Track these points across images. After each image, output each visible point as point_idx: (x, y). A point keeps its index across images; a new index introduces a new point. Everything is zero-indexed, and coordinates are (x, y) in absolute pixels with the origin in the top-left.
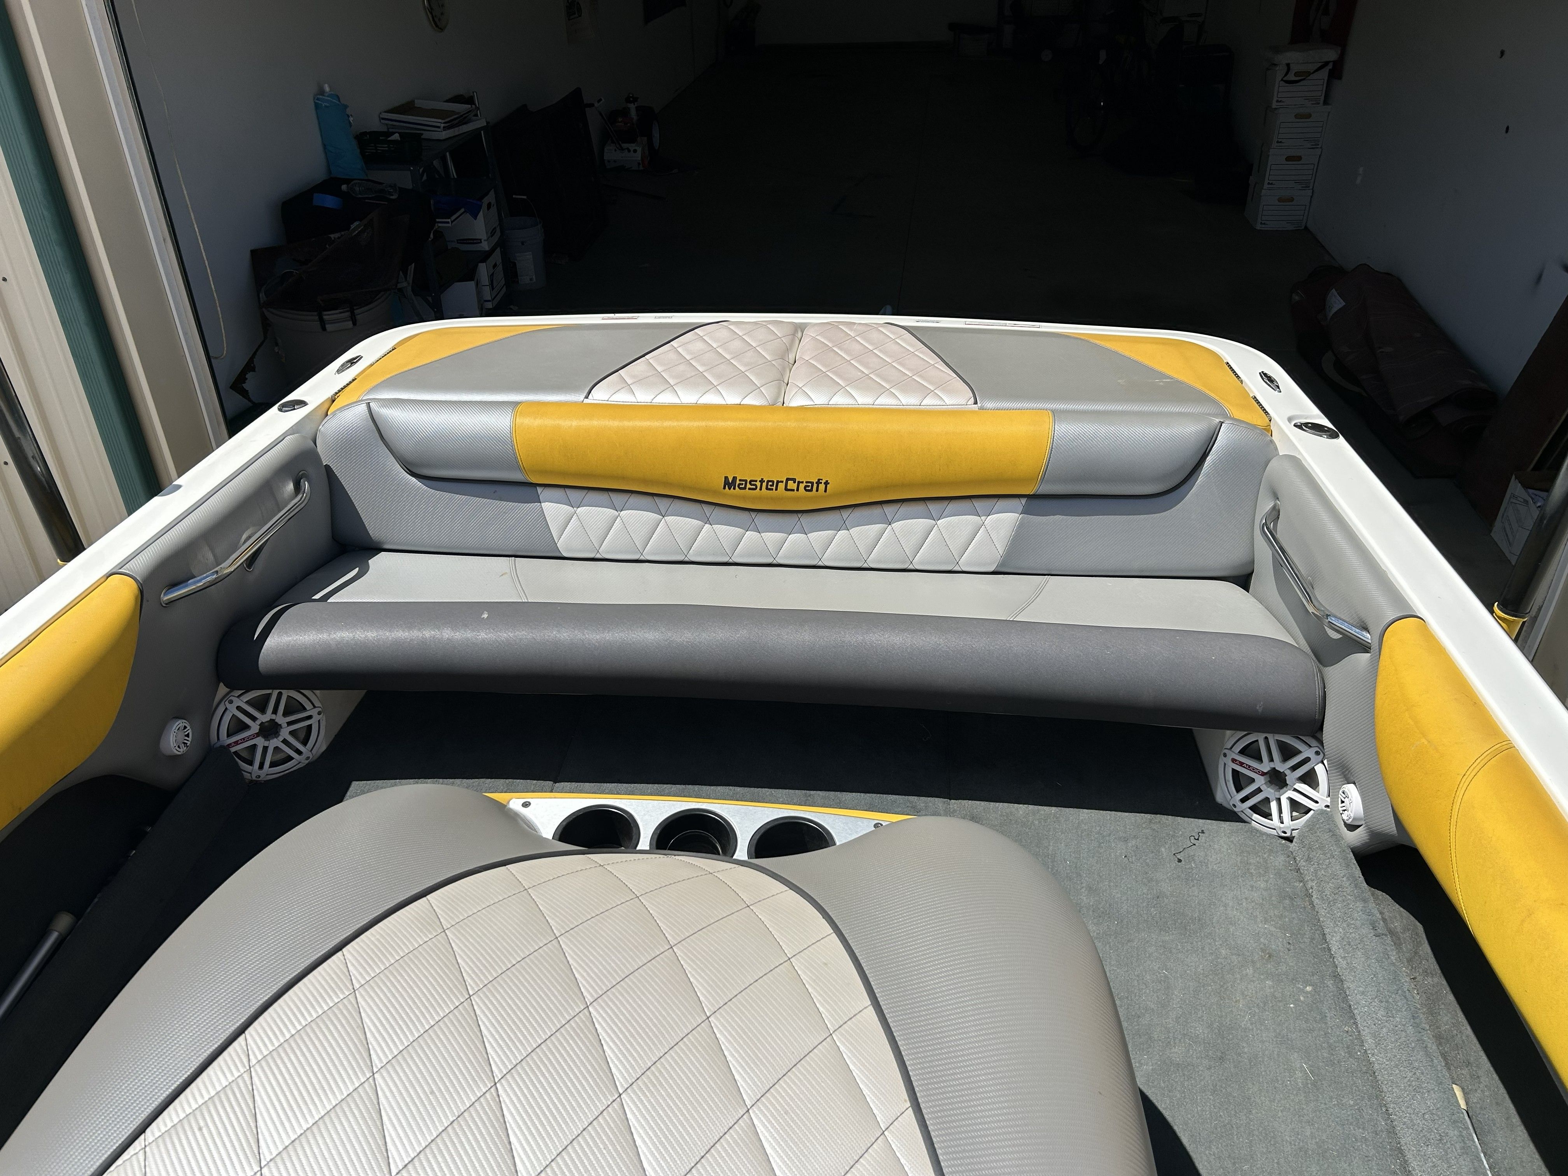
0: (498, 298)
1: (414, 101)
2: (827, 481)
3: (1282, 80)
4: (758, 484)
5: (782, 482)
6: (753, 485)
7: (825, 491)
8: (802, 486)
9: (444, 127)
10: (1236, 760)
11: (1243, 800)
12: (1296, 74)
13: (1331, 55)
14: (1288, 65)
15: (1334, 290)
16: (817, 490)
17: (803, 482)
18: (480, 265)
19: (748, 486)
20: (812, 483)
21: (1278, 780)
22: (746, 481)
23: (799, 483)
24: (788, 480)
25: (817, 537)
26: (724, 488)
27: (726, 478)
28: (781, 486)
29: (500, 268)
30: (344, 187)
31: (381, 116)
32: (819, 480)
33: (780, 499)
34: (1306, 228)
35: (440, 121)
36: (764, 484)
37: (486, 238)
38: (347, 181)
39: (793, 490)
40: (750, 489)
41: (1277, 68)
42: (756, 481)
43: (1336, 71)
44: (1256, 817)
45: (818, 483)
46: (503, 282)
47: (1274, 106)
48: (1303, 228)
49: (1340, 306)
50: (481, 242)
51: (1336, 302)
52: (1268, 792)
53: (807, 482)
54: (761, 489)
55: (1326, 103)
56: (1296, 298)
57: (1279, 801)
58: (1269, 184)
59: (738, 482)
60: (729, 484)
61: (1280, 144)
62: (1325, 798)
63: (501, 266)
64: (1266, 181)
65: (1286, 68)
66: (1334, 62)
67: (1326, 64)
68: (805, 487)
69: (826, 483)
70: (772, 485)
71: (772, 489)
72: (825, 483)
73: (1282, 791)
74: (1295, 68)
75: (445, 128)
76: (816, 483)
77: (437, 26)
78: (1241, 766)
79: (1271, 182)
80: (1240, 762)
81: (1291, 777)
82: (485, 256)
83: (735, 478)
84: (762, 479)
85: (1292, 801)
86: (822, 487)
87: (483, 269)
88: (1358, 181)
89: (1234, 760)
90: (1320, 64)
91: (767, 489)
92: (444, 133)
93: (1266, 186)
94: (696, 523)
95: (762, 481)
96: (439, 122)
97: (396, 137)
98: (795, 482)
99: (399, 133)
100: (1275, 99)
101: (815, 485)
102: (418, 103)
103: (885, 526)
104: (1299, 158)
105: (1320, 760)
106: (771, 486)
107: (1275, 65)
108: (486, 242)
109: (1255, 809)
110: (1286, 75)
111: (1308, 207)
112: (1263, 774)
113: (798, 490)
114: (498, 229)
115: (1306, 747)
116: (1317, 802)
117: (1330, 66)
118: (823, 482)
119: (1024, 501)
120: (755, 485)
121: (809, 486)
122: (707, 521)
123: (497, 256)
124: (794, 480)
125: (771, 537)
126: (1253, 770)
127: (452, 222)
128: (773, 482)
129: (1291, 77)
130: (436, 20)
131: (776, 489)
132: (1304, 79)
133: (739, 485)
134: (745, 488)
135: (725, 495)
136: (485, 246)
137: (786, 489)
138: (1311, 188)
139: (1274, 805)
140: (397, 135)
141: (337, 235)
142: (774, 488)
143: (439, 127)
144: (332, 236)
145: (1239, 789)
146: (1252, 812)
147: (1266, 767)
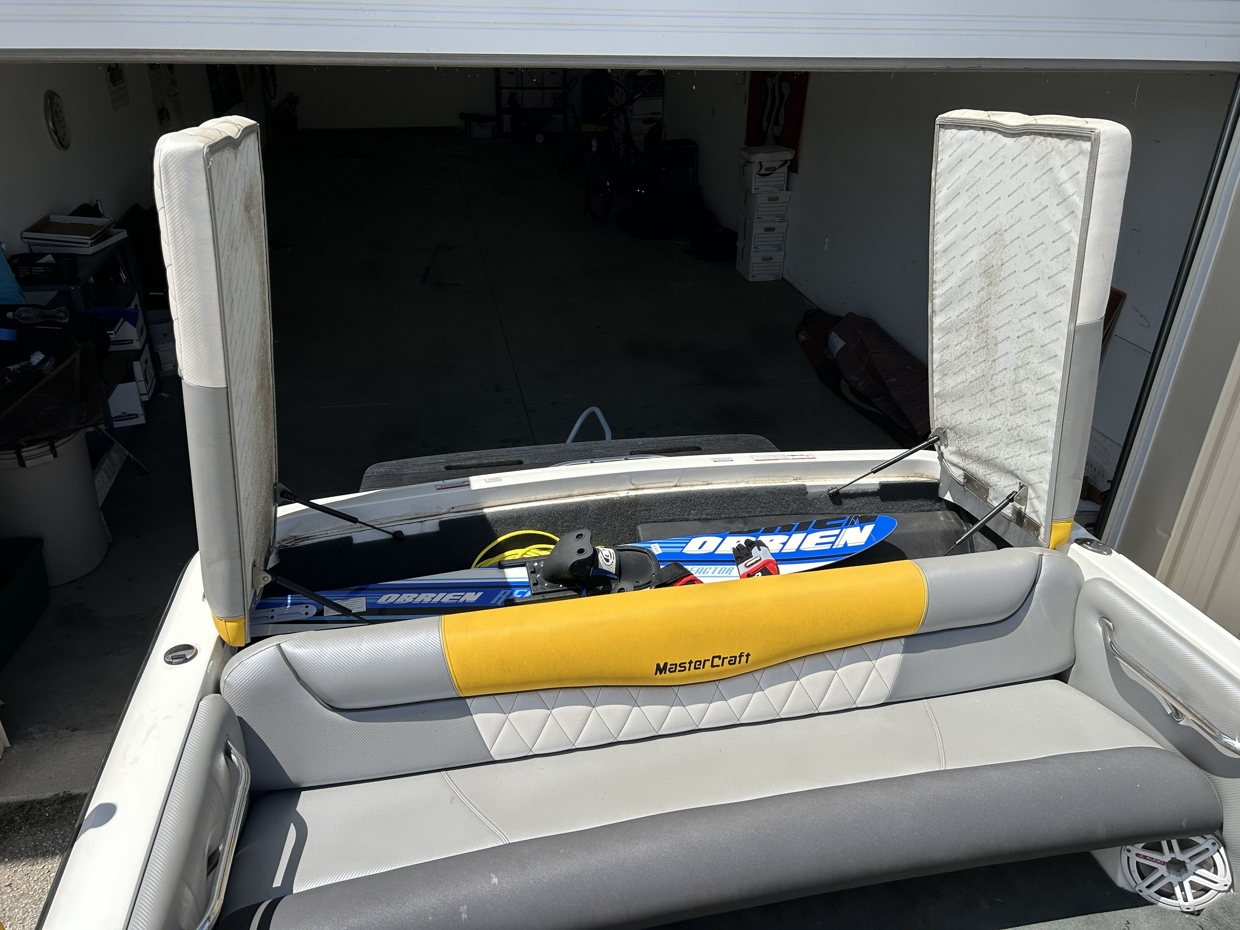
0: (152, 390)
1: (49, 216)
2: (748, 653)
3: (758, 174)
4: (687, 666)
5: (709, 660)
6: (683, 667)
7: (747, 662)
8: (726, 661)
9: (91, 243)
10: (1140, 855)
11: (1149, 887)
12: (766, 169)
13: (789, 155)
14: (760, 163)
15: (833, 333)
16: (740, 663)
17: (727, 658)
18: (134, 363)
19: (678, 668)
20: (735, 657)
21: (1178, 866)
22: (676, 665)
23: (724, 658)
24: (714, 657)
25: (735, 702)
26: (656, 674)
27: (658, 665)
28: (708, 664)
29: (150, 363)
30: (10, 315)
31: (24, 236)
32: (741, 653)
33: (708, 674)
34: (782, 278)
35: (87, 237)
36: (693, 665)
37: (137, 339)
38: (13, 308)
39: (718, 666)
40: (679, 671)
41: (753, 165)
42: (685, 663)
43: (793, 167)
44: (1163, 899)
45: (741, 656)
46: (153, 374)
47: (753, 193)
48: (780, 278)
49: (842, 346)
50: (133, 342)
51: (837, 343)
52: (1172, 878)
53: (730, 657)
54: (689, 670)
55: (787, 189)
56: (802, 337)
57: (1181, 885)
58: (755, 248)
59: (669, 667)
60: (660, 669)
61: (759, 219)
62: (1223, 879)
63: (150, 360)
64: (753, 246)
65: (759, 165)
66: (791, 161)
67: (786, 161)
68: (730, 661)
69: (748, 655)
70: (700, 665)
71: (700, 668)
72: (746, 656)
73: (1183, 876)
74: (765, 165)
75: (93, 244)
76: (739, 656)
77: (62, 146)
78: (1145, 859)
79: (756, 247)
80: (1144, 856)
81: (1190, 865)
82: (137, 355)
83: (666, 664)
84: (691, 661)
85: (1193, 885)
86: (744, 659)
87: (137, 366)
88: (826, 248)
89: (1137, 855)
90: (782, 163)
91: (695, 668)
92: (92, 248)
93: (753, 250)
94: (625, 708)
95: (690, 663)
96: (87, 239)
97: (49, 258)
98: (720, 659)
99: (52, 254)
100: (753, 188)
101: (738, 659)
102: (54, 218)
103: (794, 682)
104: (773, 229)
105: (1217, 850)
106: (698, 665)
107: (750, 162)
108: (138, 342)
109: (1160, 893)
110: (760, 171)
111: (782, 264)
112: (1164, 863)
113: (722, 665)
114: (144, 327)
115: (1204, 840)
116: (1216, 883)
117: (789, 164)
118: (745, 655)
119: (903, 640)
120: (685, 667)
121: (732, 660)
122: (636, 704)
123: (146, 354)
124: (719, 657)
125: (694, 709)
126: (1156, 861)
127: (116, 333)
128: (700, 661)
129: (763, 171)
130: (61, 140)
131: (703, 667)
132: (773, 173)
133: (670, 668)
134: (675, 671)
135: (656, 679)
136: (137, 345)
137: (712, 666)
138: (783, 249)
139: (1177, 889)
140: (50, 256)
141: (16, 366)
142: (701, 667)
143: (86, 243)
144: (11, 368)
145: (1143, 878)
146: (1159, 896)
147: (1167, 857)
